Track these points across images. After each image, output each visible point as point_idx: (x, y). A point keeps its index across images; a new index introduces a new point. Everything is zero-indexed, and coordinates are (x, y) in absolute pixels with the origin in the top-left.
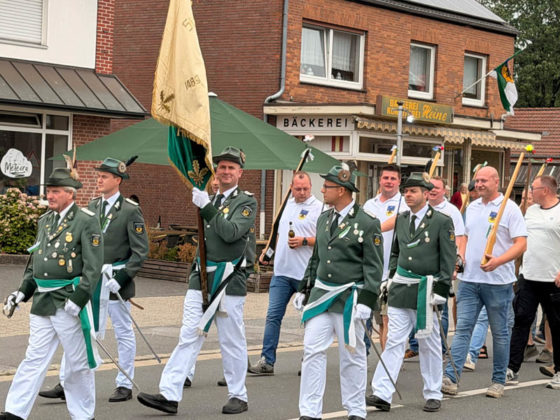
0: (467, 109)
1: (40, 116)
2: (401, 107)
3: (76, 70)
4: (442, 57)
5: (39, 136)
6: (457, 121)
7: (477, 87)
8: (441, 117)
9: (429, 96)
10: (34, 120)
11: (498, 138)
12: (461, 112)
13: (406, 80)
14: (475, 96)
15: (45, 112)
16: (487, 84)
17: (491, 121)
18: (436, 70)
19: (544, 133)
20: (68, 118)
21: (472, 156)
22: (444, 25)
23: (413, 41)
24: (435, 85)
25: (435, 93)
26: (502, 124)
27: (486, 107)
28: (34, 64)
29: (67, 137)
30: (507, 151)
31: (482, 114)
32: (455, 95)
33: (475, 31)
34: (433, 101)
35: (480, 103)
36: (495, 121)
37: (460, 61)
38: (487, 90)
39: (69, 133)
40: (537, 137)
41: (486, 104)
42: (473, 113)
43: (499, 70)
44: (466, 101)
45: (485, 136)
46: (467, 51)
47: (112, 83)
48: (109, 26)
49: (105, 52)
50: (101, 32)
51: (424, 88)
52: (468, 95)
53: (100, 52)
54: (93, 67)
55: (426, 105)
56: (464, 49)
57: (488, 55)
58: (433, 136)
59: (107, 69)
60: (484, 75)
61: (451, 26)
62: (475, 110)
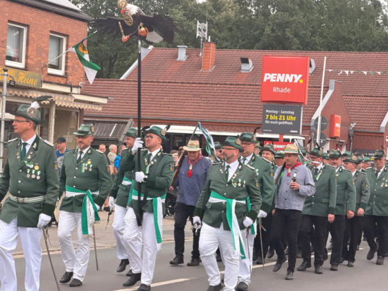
0: (51, 77)
2: (6, 73)
4: (32, 35)
6: (45, 86)
7: (59, 60)
8: (32, 82)
9: (22, 65)
11: (76, 101)
12: (47, 79)
13: (4, 52)
14: (57, 67)
16: (67, 58)
17: (71, 87)
18: (27, 45)
19: (110, 98)
21: (56, 114)
22: (34, 10)
23: (9, 21)
24: (27, 57)
25: (26, 64)
26: (79, 89)
27: (65, 76)
30: (81, 110)
31: (63, 81)
32: (42, 66)
33: (57, 16)
34: (26, 69)
35: (61, 72)
36: (74, 87)
37: (46, 39)
38: (66, 62)
40: (104, 101)
41: (66, 73)
42: (56, 80)
43: (76, 47)
44: (51, 71)
45: (65, 99)
46: (51, 32)
51: (18, 59)
52: (52, 67)
55: (21, 73)
56: (50, 29)
57: (67, 36)
58: (26, 97)
60: (64, 51)
61: (39, 11)
62: (57, 78)
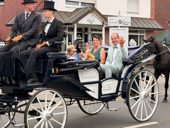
1: (138, 31)
3: (146, 19)
5: (138, 35)
10: (137, 32)
15: (139, 30)
20: (144, 31)
28: (136, 18)
29: (144, 35)
39: (145, 35)
47: (154, 22)
48: (153, 7)
49: (153, 14)
50: (152, 9)
53: (151, 14)
54: (150, 18)
59: (153, 18)
